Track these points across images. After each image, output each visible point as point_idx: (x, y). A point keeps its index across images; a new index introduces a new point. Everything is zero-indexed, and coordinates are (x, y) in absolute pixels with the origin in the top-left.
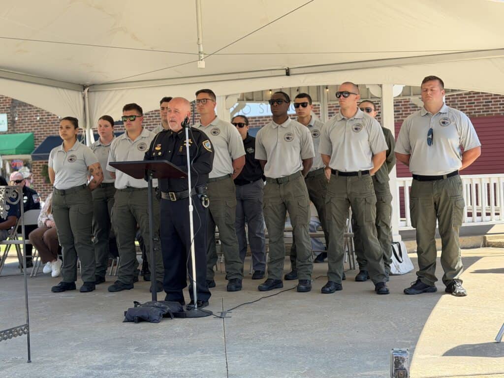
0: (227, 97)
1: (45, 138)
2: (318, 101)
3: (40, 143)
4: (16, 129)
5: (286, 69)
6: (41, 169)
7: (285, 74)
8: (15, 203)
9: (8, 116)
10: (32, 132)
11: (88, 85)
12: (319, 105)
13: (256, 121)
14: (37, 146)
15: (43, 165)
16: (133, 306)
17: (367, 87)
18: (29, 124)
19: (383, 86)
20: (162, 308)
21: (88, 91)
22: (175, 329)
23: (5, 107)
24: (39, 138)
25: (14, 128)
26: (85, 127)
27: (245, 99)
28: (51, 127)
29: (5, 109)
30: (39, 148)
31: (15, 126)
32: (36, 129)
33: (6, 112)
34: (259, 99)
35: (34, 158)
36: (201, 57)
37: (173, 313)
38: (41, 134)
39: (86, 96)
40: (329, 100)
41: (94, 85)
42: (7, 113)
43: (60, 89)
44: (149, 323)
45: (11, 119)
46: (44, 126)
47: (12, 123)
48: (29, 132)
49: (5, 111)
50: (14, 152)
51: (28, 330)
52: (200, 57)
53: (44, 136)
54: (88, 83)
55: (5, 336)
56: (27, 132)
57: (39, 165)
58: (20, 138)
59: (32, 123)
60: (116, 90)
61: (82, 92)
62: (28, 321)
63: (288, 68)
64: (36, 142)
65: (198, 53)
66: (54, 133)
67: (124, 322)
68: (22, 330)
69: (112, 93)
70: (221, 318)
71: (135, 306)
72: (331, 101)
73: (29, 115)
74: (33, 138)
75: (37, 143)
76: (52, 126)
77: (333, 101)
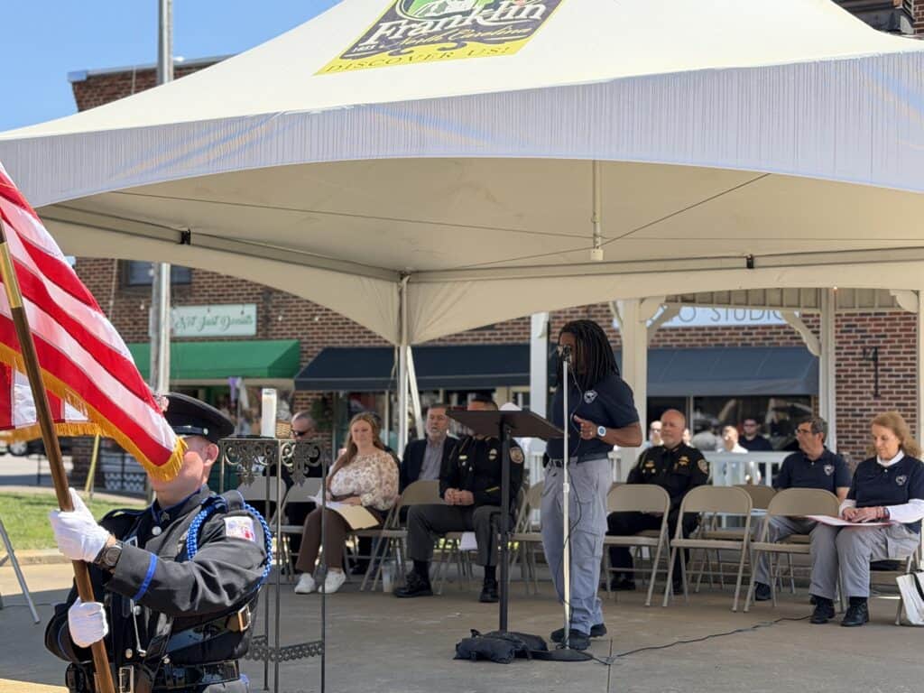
0: (642, 300)
1: (320, 350)
2: (816, 307)
3: (310, 360)
4: (270, 333)
5: (746, 257)
6: (310, 406)
7: (745, 264)
8: (316, 465)
9: (258, 308)
10: (298, 338)
11: (409, 272)
12: (818, 315)
13: (703, 335)
14: (305, 365)
15: (312, 399)
16: (470, 635)
17: (892, 294)
18: (293, 325)
19: (921, 294)
20: (515, 641)
21: (408, 282)
22: (533, 673)
23: (255, 292)
24: (309, 350)
25: (268, 330)
26: (400, 341)
27: (679, 300)
28: (331, 331)
29: (255, 296)
30: (308, 368)
31: (270, 327)
32: (305, 334)
33: (256, 301)
34: (706, 300)
35: (298, 385)
36: (597, 242)
37: (532, 653)
38: (314, 343)
39: (405, 290)
40: (838, 305)
41: (418, 272)
42: (258, 303)
43: (362, 278)
44: (495, 664)
45: (264, 314)
46: (318, 329)
47: (264, 321)
48: (291, 339)
49: (254, 299)
50: (266, 371)
51: (324, 649)
52: (595, 242)
53: (318, 347)
54: (409, 268)
55: (293, 654)
56: (288, 339)
57: (306, 399)
58: (276, 349)
59: (299, 323)
60: (456, 282)
61: (397, 282)
62: (323, 636)
63: (751, 255)
64: (302, 357)
65: (592, 236)
66: (335, 343)
67: (455, 659)
68: (315, 648)
69: (448, 286)
70: (606, 664)
71: (474, 636)
72: (841, 307)
73: (294, 309)
74: (298, 351)
75: (305, 359)
76: (333, 328)
77: (847, 308)
